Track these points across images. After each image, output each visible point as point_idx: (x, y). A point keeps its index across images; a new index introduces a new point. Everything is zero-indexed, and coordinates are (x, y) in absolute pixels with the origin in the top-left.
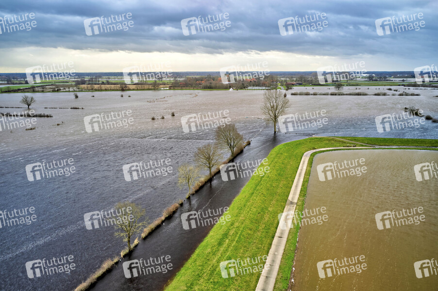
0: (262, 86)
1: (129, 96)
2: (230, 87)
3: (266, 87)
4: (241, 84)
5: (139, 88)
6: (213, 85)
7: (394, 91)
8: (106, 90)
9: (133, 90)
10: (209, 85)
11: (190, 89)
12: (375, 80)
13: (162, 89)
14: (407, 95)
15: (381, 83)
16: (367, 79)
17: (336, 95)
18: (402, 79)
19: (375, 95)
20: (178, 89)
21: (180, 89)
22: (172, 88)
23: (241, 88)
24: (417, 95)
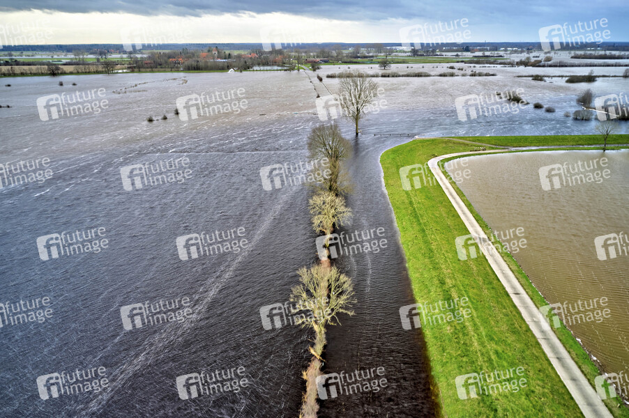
0: (273, 65)
1: (74, 84)
2: (228, 68)
3: (278, 66)
4: (242, 63)
5: (80, 71)
6: (201, 64)
7: (459, 69)
8: (23, 74)
9: (71, 73)
10: (194, 64)
11: (165, 71)
12: (421, 55)
13: (120, 71)
14: (480, 75)
15: (430, 58)
16: (409, 54)
17: (388, 76)
18: (455, 53)
19: (441, 75)
20: (146, 72)
21: (150, 72)
22: (136, 70)
23: (245, 69)
24: (493, 75)
